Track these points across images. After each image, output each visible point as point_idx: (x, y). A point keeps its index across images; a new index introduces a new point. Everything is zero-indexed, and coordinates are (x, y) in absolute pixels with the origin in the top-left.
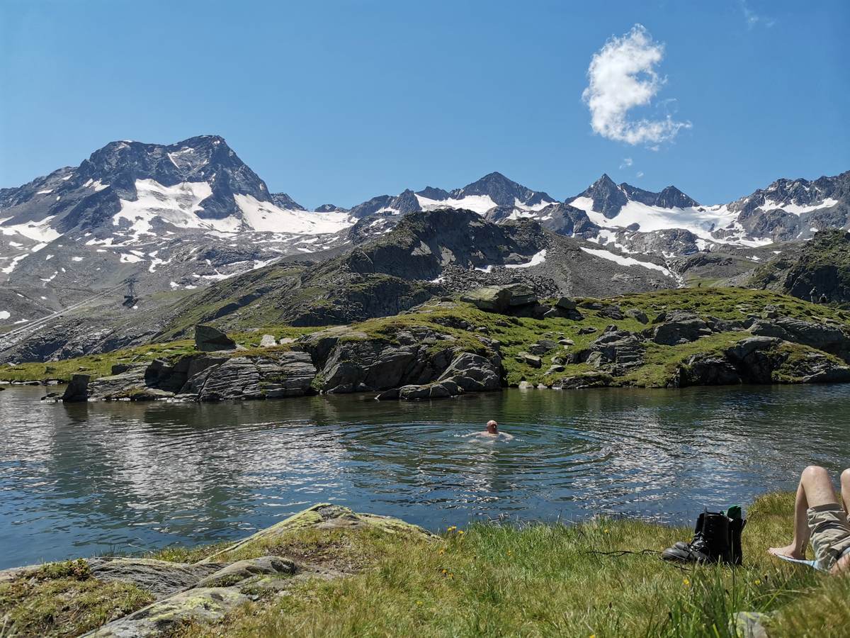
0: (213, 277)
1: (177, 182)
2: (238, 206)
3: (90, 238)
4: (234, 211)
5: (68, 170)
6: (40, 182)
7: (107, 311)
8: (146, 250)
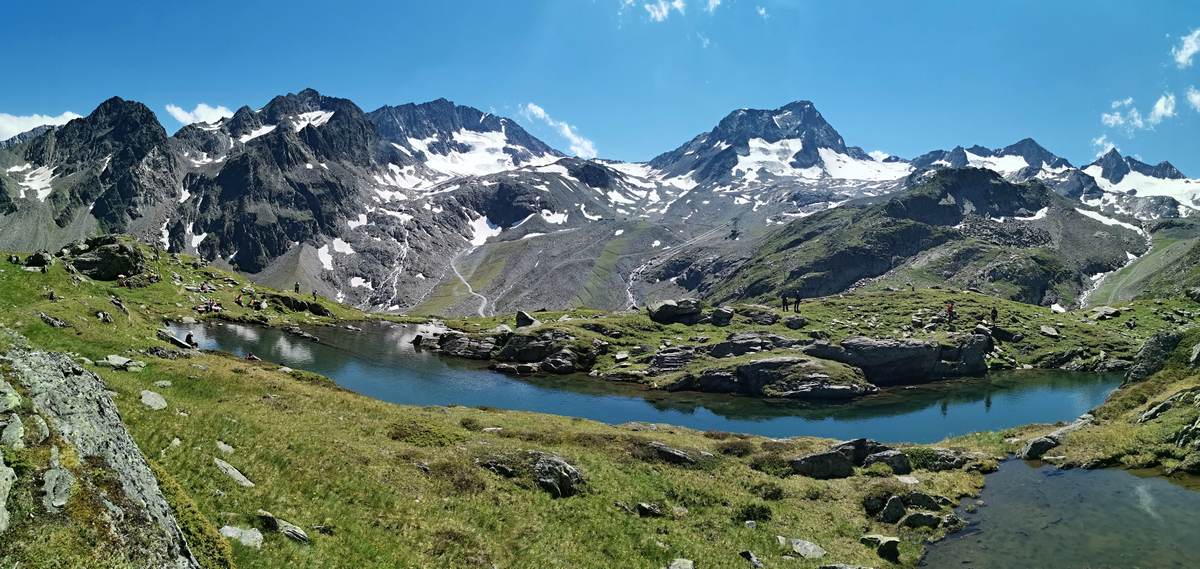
0: (796, 215)
1: (778, 140)
2: (820, 158)
3: (716, 186)
4: (817, 161)
5: (705, 135)
6: (687, 146)
7: (718, 241)
8: (752, 194)
